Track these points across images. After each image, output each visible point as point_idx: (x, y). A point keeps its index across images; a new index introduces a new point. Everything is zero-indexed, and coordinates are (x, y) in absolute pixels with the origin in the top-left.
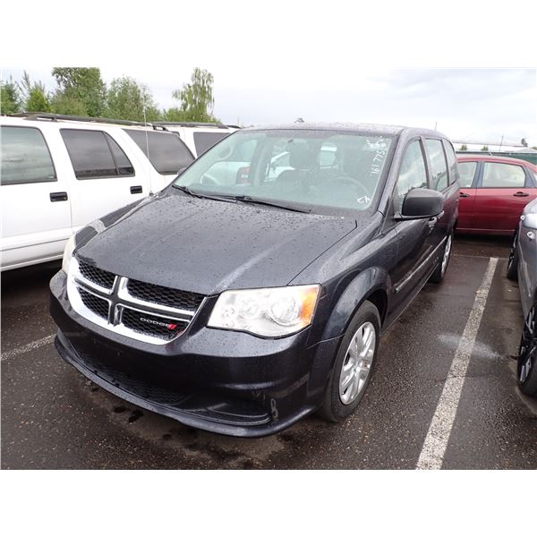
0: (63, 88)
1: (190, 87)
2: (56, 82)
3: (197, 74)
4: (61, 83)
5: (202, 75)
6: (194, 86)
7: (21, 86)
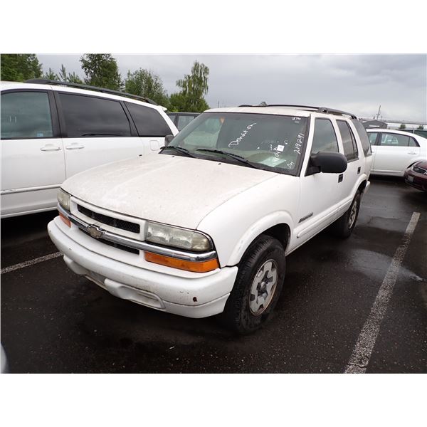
0: (90, 78)
1: (189, 78)
2: (84, 74)
3: (196, 67)
4: (89, 74)
5: (200, 68)
6: (193, 77)
7: (60, 77)
